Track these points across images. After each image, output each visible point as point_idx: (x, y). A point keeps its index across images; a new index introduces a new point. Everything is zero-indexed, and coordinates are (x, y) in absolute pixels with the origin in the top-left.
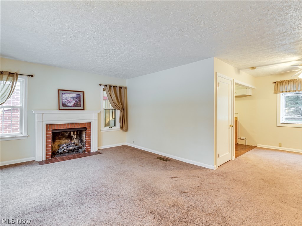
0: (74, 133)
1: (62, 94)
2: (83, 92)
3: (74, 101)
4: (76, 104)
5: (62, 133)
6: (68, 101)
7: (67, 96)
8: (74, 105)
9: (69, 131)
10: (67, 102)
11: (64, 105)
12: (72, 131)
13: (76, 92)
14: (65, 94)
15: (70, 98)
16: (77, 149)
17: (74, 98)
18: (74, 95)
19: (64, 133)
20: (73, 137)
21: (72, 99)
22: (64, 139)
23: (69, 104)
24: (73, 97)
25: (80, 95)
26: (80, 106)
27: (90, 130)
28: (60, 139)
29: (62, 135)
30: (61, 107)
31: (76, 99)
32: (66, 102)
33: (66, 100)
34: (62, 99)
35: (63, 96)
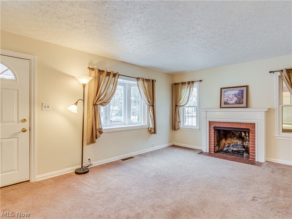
0: (245, 134)
1: (225, 91)
2: (247, 87)
3: (236, 98)
4: (238, 101)
5: (233, 132)
6: (230, 98)
7: (229, 94)
8: (235, 102)
9: (239, 131)
10: (229, 100)
11: (225, 103)
12: (243, 132)
13: (239, 88)
14: (227, 91)
15: (231, 95)
16: (242, 152)
17: (236, 95)
18: (236, 91)
19: (235, 132)
20: (244, 138)
21: (233, 96)
22: (235, 138)
23: (230, 102)
24: (235, 93)
25: (243, 90)
26: (243, 103)
27: (255, 133)
28: (231, 138)
29: (233, 134)
30: (223, 106)
31: (239, 95)
32: (227, 100)
33: (227, 98)
34: (224, 97)
35: (225, 93)
